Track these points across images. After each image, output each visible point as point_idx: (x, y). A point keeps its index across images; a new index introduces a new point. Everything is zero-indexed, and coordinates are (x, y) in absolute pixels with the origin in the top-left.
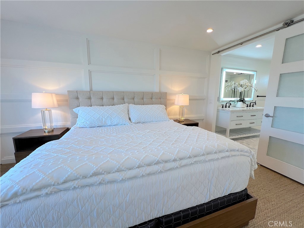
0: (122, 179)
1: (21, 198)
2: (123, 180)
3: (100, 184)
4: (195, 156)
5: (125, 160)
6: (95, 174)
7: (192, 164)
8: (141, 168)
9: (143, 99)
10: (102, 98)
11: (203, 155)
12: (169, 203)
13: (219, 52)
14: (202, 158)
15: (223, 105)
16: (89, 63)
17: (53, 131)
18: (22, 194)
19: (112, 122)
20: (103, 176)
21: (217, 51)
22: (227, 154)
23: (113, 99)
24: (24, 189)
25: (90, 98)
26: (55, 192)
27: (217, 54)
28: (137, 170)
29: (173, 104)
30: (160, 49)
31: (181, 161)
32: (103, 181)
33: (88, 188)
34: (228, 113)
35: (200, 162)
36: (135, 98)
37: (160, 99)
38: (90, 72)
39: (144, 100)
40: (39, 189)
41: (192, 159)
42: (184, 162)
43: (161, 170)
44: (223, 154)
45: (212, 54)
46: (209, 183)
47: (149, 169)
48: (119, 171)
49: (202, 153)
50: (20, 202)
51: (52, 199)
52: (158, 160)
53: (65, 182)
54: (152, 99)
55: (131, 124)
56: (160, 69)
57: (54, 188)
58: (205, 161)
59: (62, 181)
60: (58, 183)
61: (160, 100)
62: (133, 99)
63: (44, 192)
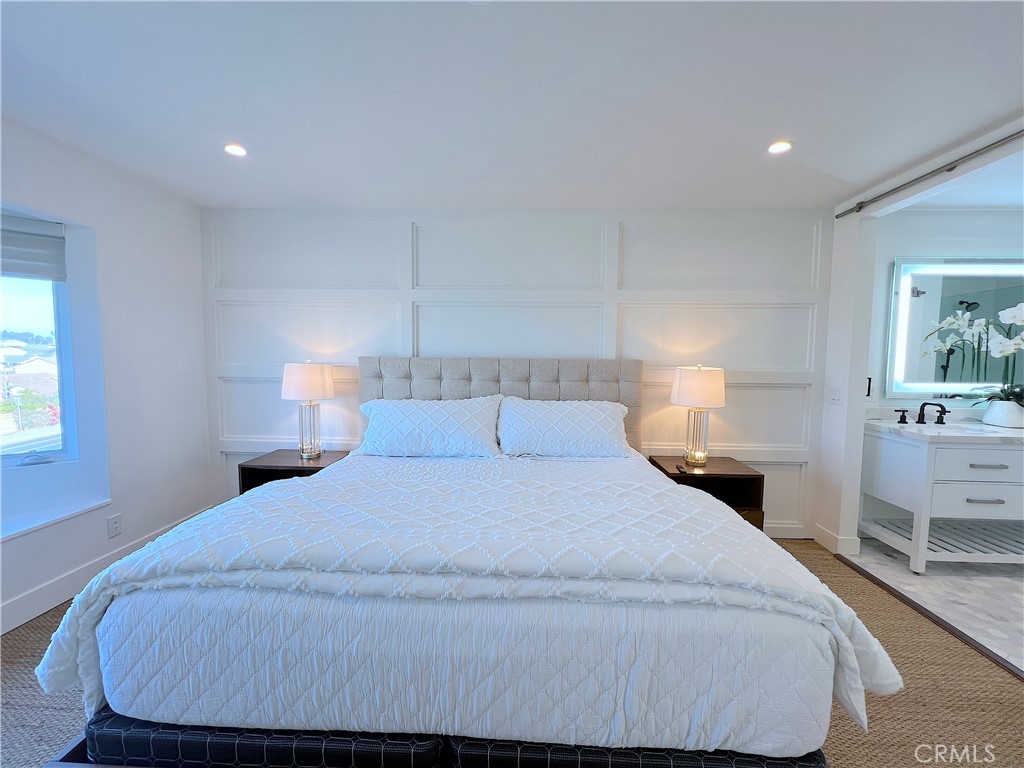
0: (347, 591)
1: (161, 582)
2: (348, 596)
3: (299, 591)
4: (574, 577)
5: (366, 546)
6: (292, 566)
7: (554, 598)
8: (397, 576)
9: (558, 381)
10: (440, 378)
11: (601, 577)
12: (472, 700)
13: (860, 207)
14: (596, 587)
15: (904, 412)
16: (415, 284)
17: (319, 456)
18: (164, 575)
19: (446, 446)
20: (308, 573)
21: (853, 203)
22: (705, 593)
23: (469, 379)
24: (166, 564)
25: (409, 377)
26: (215, 587)
27: (855, 214)
28: (390, 578)
29: (666, 400)
30: (620, 223)
31: (520, 582)
32: (306, 586)
33: (274, 594)
34: (918, 447)
35: (589, 598)
36: (533, 378)
37: (617, 381)
38: (416, 308)
39: (563, 383)
40: (190, 572)
41: (558, 583)
42: (529, 587)
43: (451, 594)
44: (687, 593)
45: (837, 217)
46: (617, 678)
47: (418, 584)
48: (343, 569)
49: (596, 571)
50: (157, 589)
51: (208, 599)
52: (446, 565)
53: (233, 569)
54: (587, 381)
55: (500, 456)
56: (621, 285)
57: (213, 577)
58: (605, 601)
59: (226, 565)
60: (220, 568)
61: (614, 385)
62: (528, 380)
63: (197, 579)
